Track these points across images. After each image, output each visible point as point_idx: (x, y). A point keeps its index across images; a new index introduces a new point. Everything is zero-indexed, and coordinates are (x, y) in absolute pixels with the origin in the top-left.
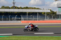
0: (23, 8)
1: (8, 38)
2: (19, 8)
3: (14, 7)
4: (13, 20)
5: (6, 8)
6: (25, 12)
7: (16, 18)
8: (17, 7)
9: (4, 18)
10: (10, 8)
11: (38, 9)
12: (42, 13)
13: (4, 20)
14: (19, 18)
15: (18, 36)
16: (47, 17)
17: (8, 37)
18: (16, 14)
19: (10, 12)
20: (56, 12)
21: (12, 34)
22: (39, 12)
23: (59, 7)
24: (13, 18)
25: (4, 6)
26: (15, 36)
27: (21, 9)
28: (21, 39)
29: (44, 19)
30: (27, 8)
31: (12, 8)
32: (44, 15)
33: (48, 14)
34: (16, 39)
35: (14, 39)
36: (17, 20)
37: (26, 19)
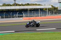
0: (24, 5)
1: (11, 36)
2: (20, 5)
3: (15, 4)
4: (15, 17)
5: (7, 6)
6: (26, 9)
7: (17, 15)
8: (19, 4)
9: (5, 16)
10: (11, 6)
11: (39, 5)
12: (44, 9)
13: (6, 18)
14: (21, 15)
15: (20, 33)
16: (48, 13)
17: (10, 34)
18: (18, 11)
19: (11, 9)
20: (58, 7)
21: (14, 31)
22: (40, 9)
23: (60, 3)
24: (14, 15)
25: (5, 4)
26: (17, 33)
27: (23, 6)
28: (23, 35)
29: (45, 15)
30: (28, 4)
31: (13, 6)
32: (46, 10)
33: (49, 10)
34: (18, 36)
35: (16, 36)
36: (19, 17)
37: (27, 15)
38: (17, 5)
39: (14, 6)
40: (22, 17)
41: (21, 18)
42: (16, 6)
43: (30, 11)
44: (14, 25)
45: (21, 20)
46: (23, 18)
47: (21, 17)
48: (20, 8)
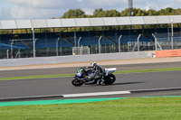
0: (158, 14)
2: (146, 14)
3: (132, 10)
4: (131, 50)
5: (107, 16)
6: (164, 25)
7: (137, 43)
8: (142, 12)
9: (102, 45)
10: (119, 15)
13: (103, 52)
14: (149, 44)
15: (146, 97)
17: (117, 101)
18: (139, 31)
19: (119, 27)
21: (128, 92)
24: (129, 44)
25: (101, 10)
26: (137, 98)
27: (154, 15)
28: (157, 105)
30: (170, 11)
31: (126, 15)
34: (142, 105)
35: (136, 105)
36: (142, 49)
37: (167, 44)
38: (135, 13)
39: (128, 18)
40: (152, 48)
41: (149, 53)
42: (134, 15)
43: (175, 30)
44: (128, 72)
45: (149, 57)
46: (154, 52)
47: (147, 49)
48: (147, 23)
